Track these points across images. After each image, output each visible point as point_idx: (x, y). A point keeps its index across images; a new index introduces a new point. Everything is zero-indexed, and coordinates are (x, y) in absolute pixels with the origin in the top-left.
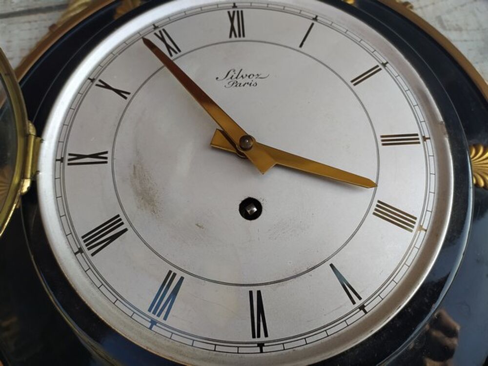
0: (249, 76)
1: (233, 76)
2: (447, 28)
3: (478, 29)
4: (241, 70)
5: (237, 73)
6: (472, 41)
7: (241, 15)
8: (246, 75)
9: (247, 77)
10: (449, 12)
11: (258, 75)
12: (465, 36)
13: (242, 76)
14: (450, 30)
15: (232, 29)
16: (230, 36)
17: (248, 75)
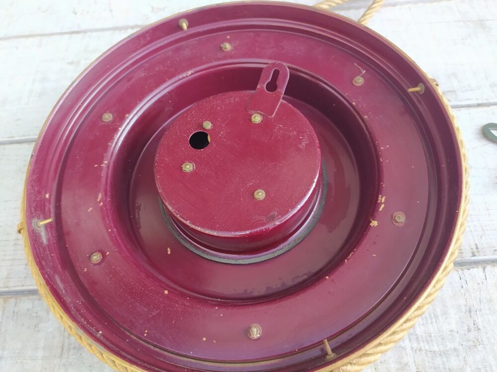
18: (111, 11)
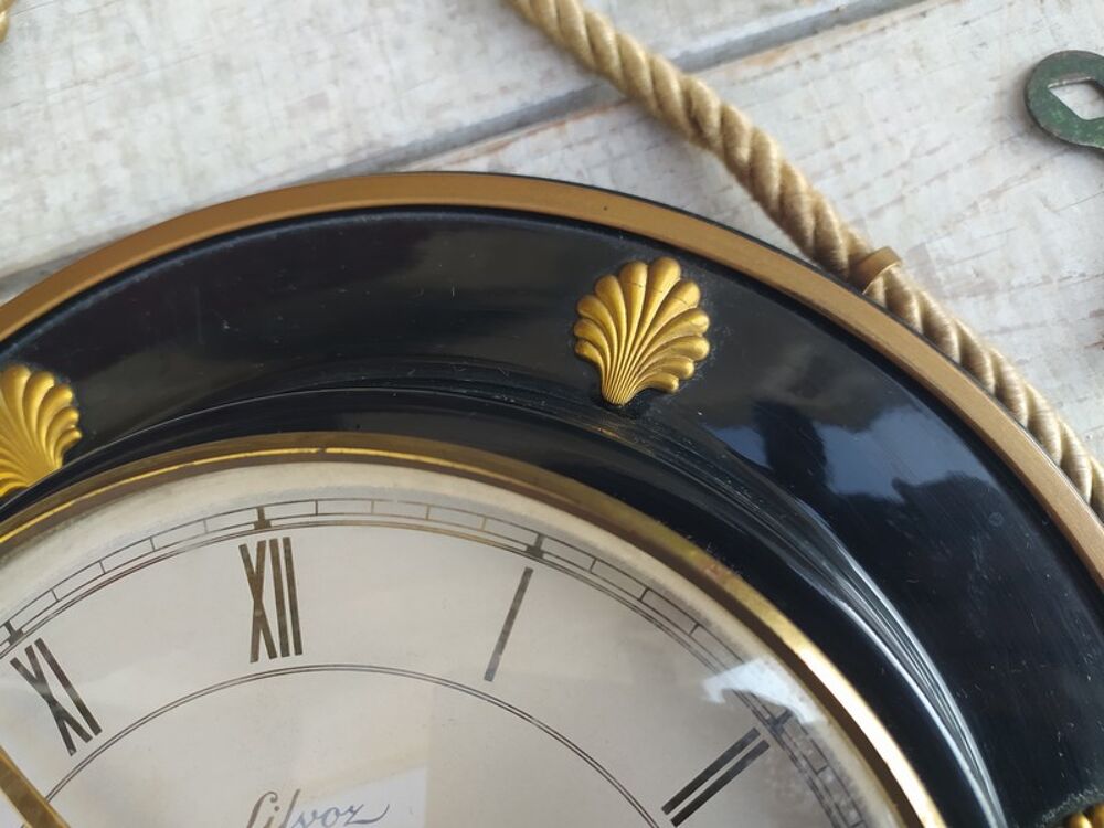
0: (324, 817)
1: (271, 820)
2: (947, 288)
3: (1047, 280)
4: (297, 792)
5: (284, 804)
6: (1027, 326)
7: (283, 556)
8: (314, 813)
9: (318, 822)
10: (949, 225)
11: (351, 810)
12: (1006, 315)
13: (301, 820)
14: (955, 296)
15: (260, 621)
16: (255, 657)
17: (319, 814)
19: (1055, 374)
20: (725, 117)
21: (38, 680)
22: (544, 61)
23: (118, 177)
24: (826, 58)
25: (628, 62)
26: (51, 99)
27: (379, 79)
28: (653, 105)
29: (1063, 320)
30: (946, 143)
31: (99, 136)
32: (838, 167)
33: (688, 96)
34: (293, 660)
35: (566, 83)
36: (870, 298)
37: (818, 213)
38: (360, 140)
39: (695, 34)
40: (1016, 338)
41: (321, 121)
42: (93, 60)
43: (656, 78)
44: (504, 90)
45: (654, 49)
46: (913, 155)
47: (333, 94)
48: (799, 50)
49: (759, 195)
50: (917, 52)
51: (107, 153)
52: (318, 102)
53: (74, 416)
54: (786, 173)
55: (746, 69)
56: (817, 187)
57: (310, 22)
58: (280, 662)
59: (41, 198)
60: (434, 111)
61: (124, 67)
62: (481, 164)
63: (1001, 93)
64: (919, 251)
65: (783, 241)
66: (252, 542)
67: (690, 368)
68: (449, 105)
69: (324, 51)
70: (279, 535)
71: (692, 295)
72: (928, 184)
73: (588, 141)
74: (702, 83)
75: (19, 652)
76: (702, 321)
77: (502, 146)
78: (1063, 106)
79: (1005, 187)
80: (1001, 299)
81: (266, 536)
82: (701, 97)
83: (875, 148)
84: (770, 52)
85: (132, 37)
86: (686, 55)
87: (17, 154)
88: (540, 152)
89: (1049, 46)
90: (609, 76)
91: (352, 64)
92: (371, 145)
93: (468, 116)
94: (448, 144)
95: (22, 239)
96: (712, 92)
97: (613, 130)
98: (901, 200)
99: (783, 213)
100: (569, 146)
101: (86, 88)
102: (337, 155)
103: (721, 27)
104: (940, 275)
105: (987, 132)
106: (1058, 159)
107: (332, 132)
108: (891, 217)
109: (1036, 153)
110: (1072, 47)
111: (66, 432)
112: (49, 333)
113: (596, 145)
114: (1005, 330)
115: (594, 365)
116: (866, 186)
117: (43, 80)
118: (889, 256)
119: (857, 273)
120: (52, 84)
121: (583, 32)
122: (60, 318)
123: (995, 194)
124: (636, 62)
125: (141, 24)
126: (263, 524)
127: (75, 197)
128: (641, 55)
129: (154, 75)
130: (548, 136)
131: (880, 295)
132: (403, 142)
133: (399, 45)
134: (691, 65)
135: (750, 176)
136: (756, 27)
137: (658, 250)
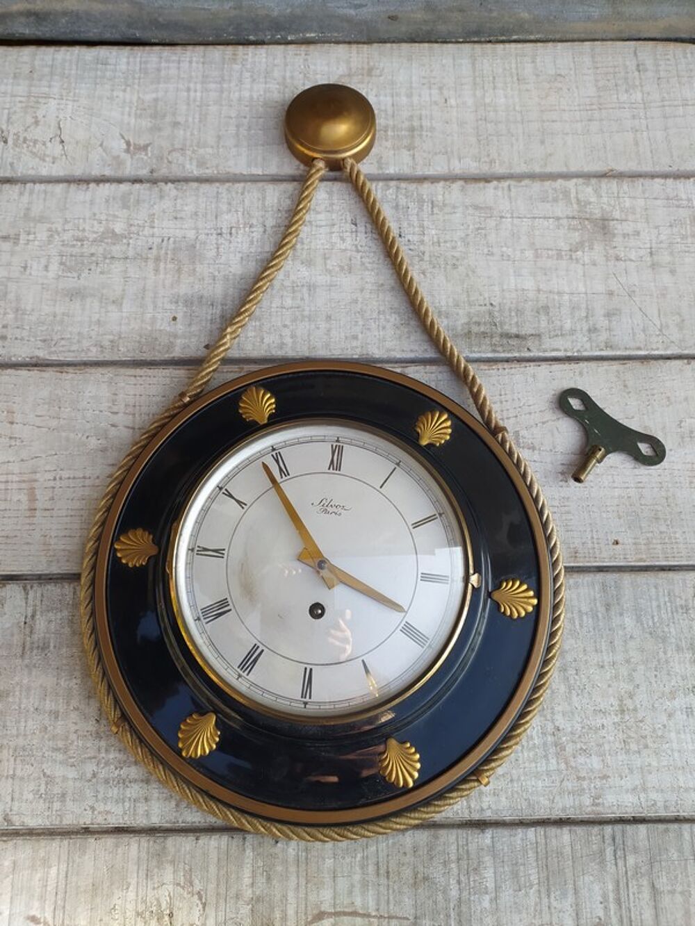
0: (336, 507)
1: (324, 504)
3: (551, 451)
4: (331, 500)
5: (329, 501)
7: (341, 449)
8: (334, 505)
10: (528, 428)
11: (343, 507)
12: (536, 457)
13: (331, 506)
15: (332, 461)
16: (329, 469)
17: (336, 505)
18: (62, 142)
19: (545, 477)
20: (474, 377)
21: (277, 461)
22: (426, 346)
23: (288, 340)
24: (507, 370)
25: (452, 354)
26: (273, 310)
27: (375, 336)
28: (455, 369)
29: (552, 464)
30: (534, 404)
31: (285, 326)
32: (501, 402)
33: (465, 368)
34: (338, 472)
35: (431, 354)
36: (497, 439)
37: (490, 412)
38: (365, 352)
39: (471, 352)
40: (537, 464)
41: (355, 343)
42: (289, 302)
43: (458, 361)
44: (411, 351)
45: (459, 352)
46: (524, 405)
47: (360, 336)
48: (500, 366)
49: (476, 402)
50: (534, 376)
51: (286, 332)
52: (355, 337)
53: (274, 406)
54: (485, 399)
55: (483, 366)
56: (493, 405)
57: (359, 312)
58: (334, 471)
59: (262, 339)
60: (388, 350)
61: (298, 308)
62: (398, 370)
63: (554, 395)
64: (517, 433)
65: (479, 418)
66: (335, 444)
67: (443, 442)
68: (394, 350)
69: (361, 323)
70: (341, 444)
71: (449, 423)
72: (525, 414)
73: (432, 373)
74: (470, 367)
75: (274, 453)
76: (449, 431)
77: (407, 367)
78: (569, 403)
79: (547, 421)
80: (536, 452)
81: (338, 444)
82: (469, 371)
83: (513, 400)
84: (492, 364)
85: (302, 299)
86: (467, 357)
87: (258, 323)
88: (417, 372)
89: (572, 385)
90: (445, 356)
91: (369, 329)
92: (367, 354)
93: (398, 355)
94: (389, 361)
95: (253, 350)
96: (472, 369)
97: (440, 372)
98: (516, 416)
99: (481, 409)
100: (426, 373)
101: (284, 310)
102: (356, 354)
103: (480, 352)
104: (521, 441)
105: (547, 405)
106: (565, 419)
107: (357, 347)
108: (512, 421)
109: (560, 414)
110: (579, 388)
111: (271, 410)
112: (271, 382)
113: (433, 375)
114: (535, 461)
115: (418, 433)
116: (508, 410)
117: (271, 303)
118: (504, 429)
119: (496, 431)
120: (274, 305)
121: (442, 341)
122: (277, 378)
123: (543, 423)
124: (454, 355)
125: (306, 296)
126: (338, 441)
127: (273, 342)
128: (456, 353)
129: (306, 313)
130: (420, 368)
131: (500, 439)
132: (377, 356)
133: (384, 328)
134: (468, 360)
135: (476, 396)
136: (490, 355)
137: (444, 409)
